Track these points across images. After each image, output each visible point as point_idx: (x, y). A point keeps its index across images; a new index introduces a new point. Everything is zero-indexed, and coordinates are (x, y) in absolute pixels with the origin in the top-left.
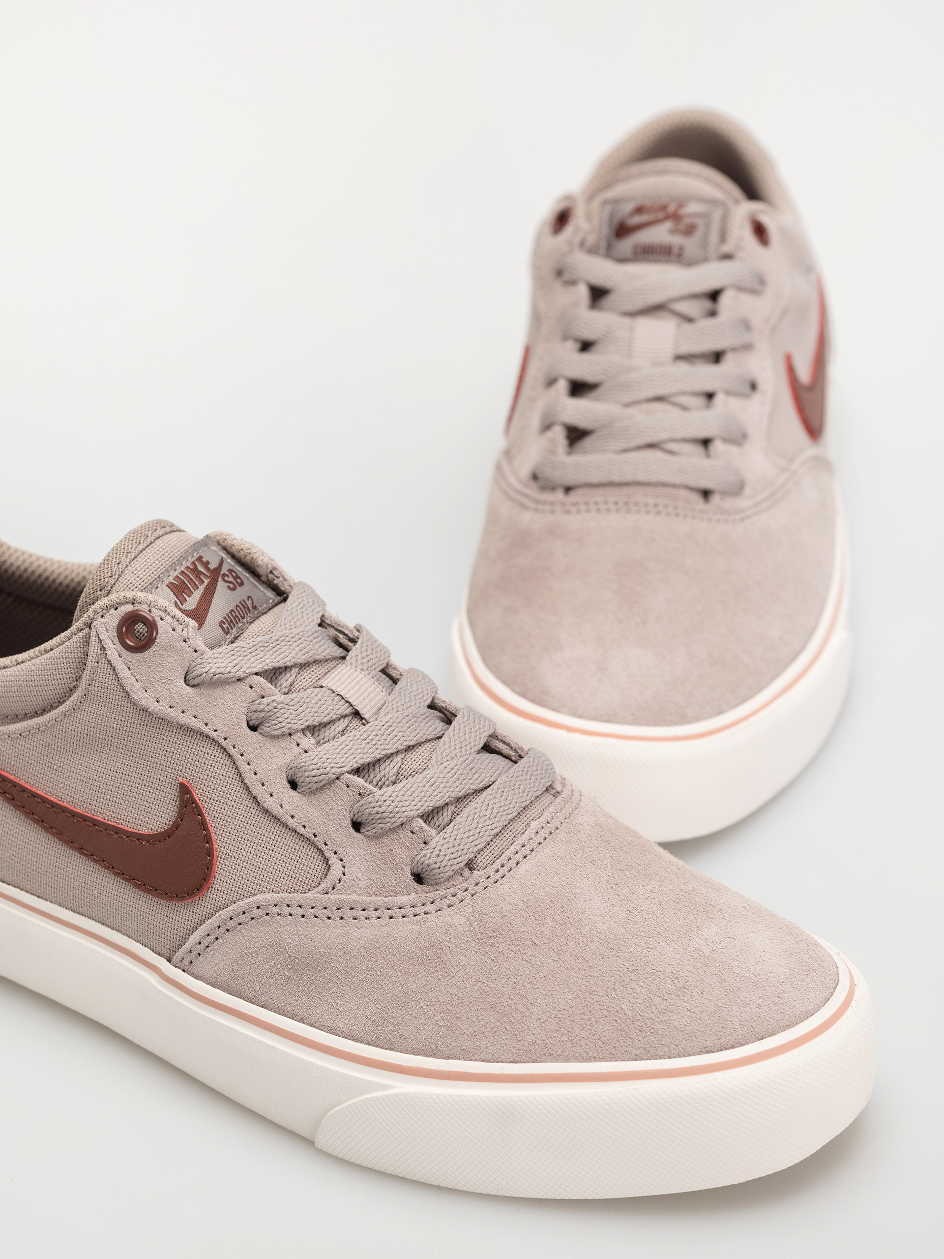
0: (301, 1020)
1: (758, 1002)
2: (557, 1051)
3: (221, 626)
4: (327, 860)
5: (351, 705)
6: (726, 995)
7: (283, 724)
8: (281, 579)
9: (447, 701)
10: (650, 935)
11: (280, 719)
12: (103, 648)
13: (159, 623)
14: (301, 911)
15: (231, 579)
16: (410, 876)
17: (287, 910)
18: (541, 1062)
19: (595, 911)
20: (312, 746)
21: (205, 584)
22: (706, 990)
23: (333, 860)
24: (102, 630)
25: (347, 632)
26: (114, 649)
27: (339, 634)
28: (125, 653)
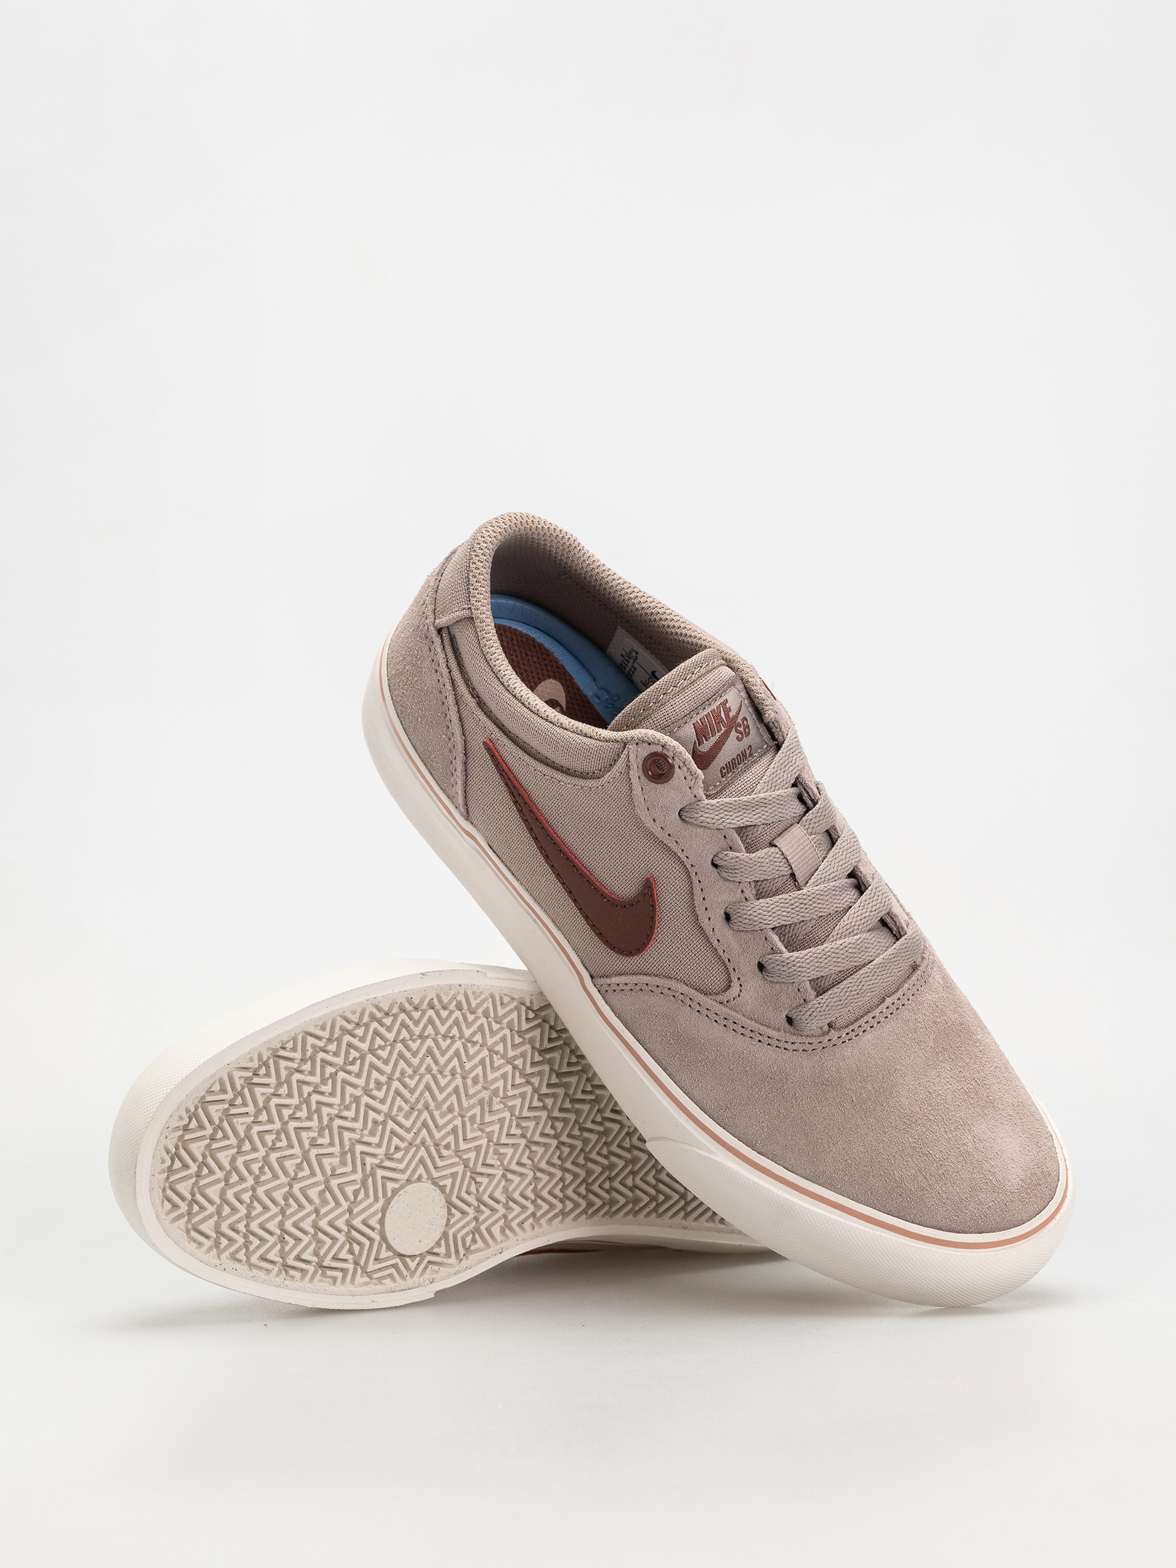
0: (670, 1075)
1: (989, 1204)
2: (838, 1185)
3: (721, 771)
4: (731, 981)
5: (791, 868)
6: (970, 1191)
7: (738, 876)
8: (778, 729)
9: (864, 873)
10: (936, 1119)
11: (737, 871)
12: (628, 767)
13: (677, 769)
14: (698, 1008)
15: (741, 729)
16: (785, 1017)
17: (689, 1002)
18: (823, 1187)
19: (905, 1086)
20: (752, 898)
21: (722, 731)
22: (958, 1182)
23: (735, 984)
24: (632, 757)
25: (811, 793)
26: (635, 773)
27: (804, 792)
28: (643, 778)
